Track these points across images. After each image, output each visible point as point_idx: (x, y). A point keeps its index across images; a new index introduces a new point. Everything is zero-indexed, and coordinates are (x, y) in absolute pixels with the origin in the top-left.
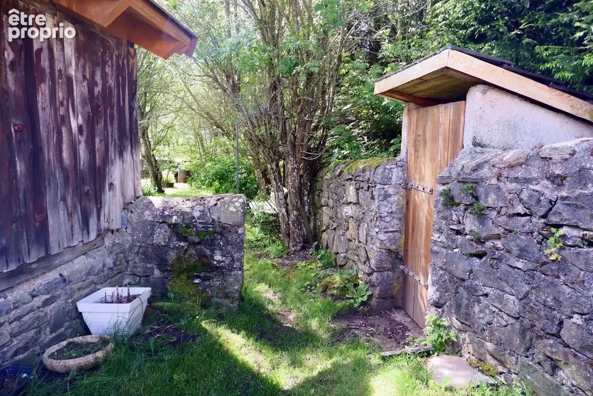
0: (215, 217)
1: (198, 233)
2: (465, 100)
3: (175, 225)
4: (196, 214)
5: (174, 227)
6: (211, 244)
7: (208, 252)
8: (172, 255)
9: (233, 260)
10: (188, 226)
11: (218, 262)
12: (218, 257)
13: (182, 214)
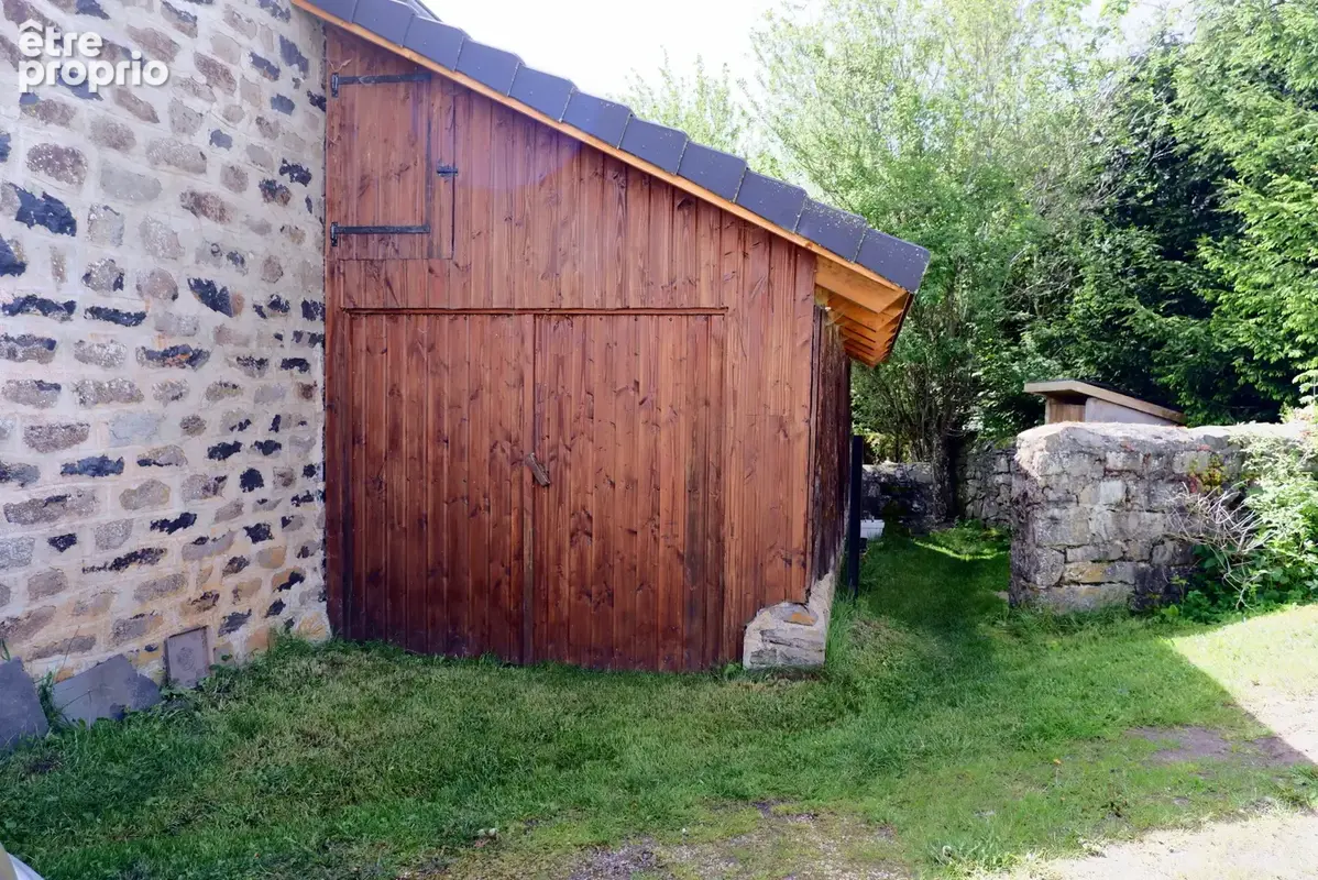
0: (912, 478)
1: (900, 489)
2: (1084, 404)
3: (884, 483)
4: (899, 476)
5: (882, 484)
6: (911, 497)
7: (908, 502)
8: (882, 504)
9: (926, 508)
10: (893, 484)
11: (916, 509)
12: (915, 505)
13: (888, 476)
